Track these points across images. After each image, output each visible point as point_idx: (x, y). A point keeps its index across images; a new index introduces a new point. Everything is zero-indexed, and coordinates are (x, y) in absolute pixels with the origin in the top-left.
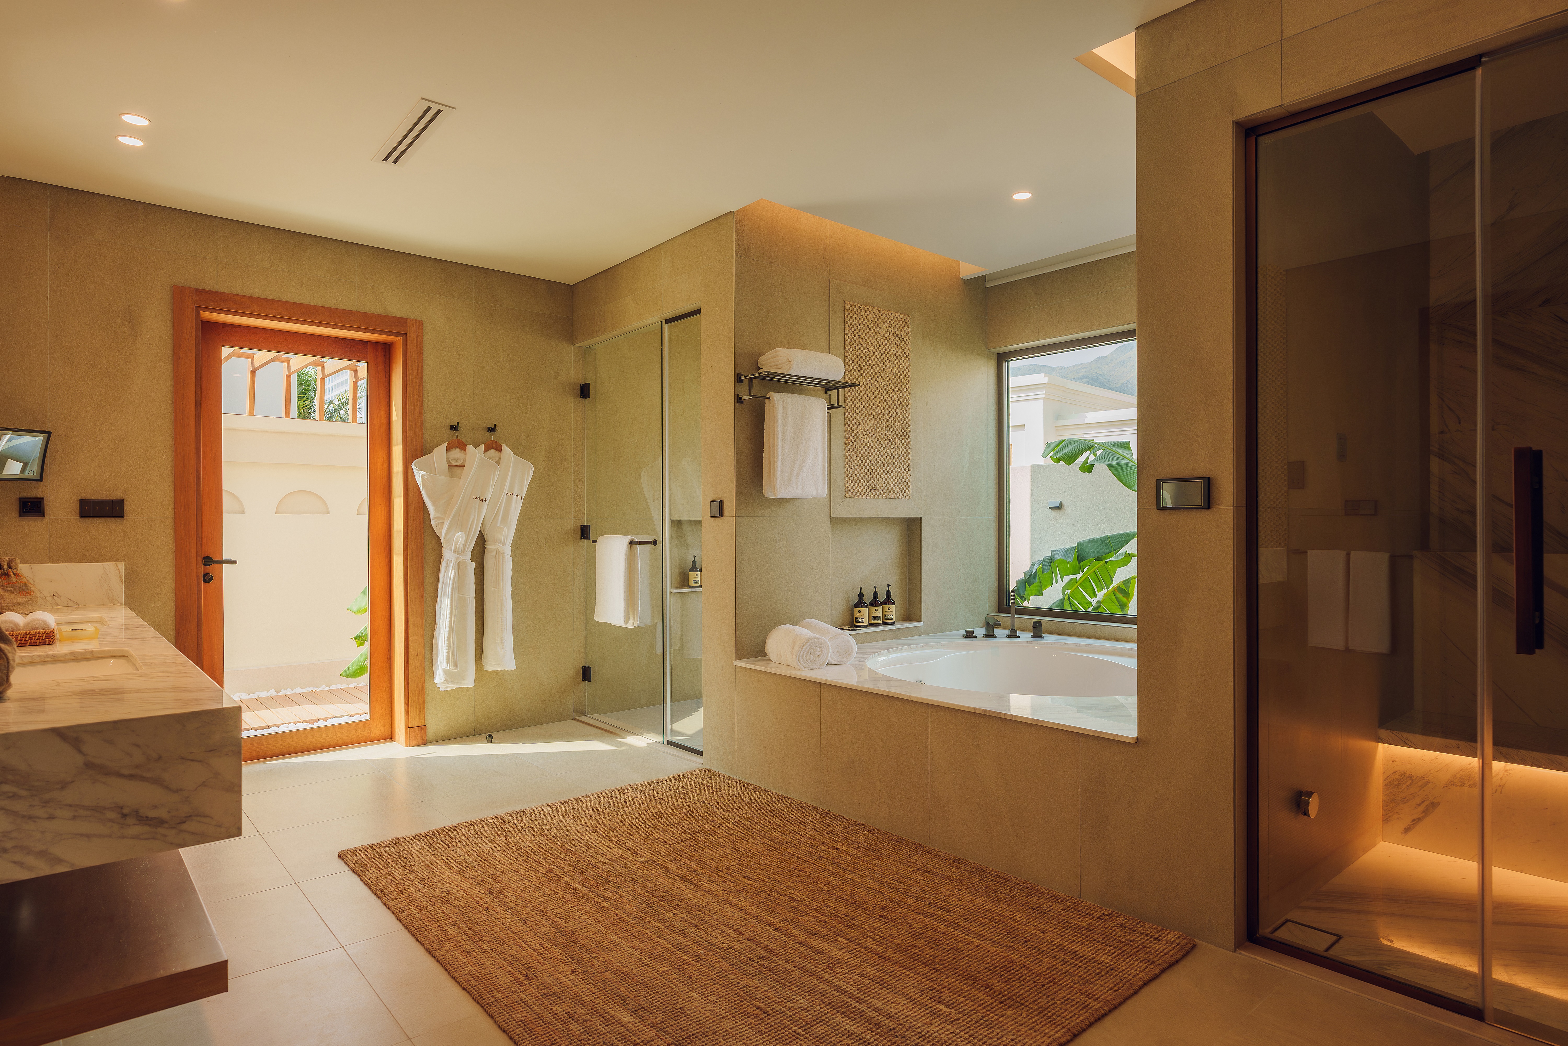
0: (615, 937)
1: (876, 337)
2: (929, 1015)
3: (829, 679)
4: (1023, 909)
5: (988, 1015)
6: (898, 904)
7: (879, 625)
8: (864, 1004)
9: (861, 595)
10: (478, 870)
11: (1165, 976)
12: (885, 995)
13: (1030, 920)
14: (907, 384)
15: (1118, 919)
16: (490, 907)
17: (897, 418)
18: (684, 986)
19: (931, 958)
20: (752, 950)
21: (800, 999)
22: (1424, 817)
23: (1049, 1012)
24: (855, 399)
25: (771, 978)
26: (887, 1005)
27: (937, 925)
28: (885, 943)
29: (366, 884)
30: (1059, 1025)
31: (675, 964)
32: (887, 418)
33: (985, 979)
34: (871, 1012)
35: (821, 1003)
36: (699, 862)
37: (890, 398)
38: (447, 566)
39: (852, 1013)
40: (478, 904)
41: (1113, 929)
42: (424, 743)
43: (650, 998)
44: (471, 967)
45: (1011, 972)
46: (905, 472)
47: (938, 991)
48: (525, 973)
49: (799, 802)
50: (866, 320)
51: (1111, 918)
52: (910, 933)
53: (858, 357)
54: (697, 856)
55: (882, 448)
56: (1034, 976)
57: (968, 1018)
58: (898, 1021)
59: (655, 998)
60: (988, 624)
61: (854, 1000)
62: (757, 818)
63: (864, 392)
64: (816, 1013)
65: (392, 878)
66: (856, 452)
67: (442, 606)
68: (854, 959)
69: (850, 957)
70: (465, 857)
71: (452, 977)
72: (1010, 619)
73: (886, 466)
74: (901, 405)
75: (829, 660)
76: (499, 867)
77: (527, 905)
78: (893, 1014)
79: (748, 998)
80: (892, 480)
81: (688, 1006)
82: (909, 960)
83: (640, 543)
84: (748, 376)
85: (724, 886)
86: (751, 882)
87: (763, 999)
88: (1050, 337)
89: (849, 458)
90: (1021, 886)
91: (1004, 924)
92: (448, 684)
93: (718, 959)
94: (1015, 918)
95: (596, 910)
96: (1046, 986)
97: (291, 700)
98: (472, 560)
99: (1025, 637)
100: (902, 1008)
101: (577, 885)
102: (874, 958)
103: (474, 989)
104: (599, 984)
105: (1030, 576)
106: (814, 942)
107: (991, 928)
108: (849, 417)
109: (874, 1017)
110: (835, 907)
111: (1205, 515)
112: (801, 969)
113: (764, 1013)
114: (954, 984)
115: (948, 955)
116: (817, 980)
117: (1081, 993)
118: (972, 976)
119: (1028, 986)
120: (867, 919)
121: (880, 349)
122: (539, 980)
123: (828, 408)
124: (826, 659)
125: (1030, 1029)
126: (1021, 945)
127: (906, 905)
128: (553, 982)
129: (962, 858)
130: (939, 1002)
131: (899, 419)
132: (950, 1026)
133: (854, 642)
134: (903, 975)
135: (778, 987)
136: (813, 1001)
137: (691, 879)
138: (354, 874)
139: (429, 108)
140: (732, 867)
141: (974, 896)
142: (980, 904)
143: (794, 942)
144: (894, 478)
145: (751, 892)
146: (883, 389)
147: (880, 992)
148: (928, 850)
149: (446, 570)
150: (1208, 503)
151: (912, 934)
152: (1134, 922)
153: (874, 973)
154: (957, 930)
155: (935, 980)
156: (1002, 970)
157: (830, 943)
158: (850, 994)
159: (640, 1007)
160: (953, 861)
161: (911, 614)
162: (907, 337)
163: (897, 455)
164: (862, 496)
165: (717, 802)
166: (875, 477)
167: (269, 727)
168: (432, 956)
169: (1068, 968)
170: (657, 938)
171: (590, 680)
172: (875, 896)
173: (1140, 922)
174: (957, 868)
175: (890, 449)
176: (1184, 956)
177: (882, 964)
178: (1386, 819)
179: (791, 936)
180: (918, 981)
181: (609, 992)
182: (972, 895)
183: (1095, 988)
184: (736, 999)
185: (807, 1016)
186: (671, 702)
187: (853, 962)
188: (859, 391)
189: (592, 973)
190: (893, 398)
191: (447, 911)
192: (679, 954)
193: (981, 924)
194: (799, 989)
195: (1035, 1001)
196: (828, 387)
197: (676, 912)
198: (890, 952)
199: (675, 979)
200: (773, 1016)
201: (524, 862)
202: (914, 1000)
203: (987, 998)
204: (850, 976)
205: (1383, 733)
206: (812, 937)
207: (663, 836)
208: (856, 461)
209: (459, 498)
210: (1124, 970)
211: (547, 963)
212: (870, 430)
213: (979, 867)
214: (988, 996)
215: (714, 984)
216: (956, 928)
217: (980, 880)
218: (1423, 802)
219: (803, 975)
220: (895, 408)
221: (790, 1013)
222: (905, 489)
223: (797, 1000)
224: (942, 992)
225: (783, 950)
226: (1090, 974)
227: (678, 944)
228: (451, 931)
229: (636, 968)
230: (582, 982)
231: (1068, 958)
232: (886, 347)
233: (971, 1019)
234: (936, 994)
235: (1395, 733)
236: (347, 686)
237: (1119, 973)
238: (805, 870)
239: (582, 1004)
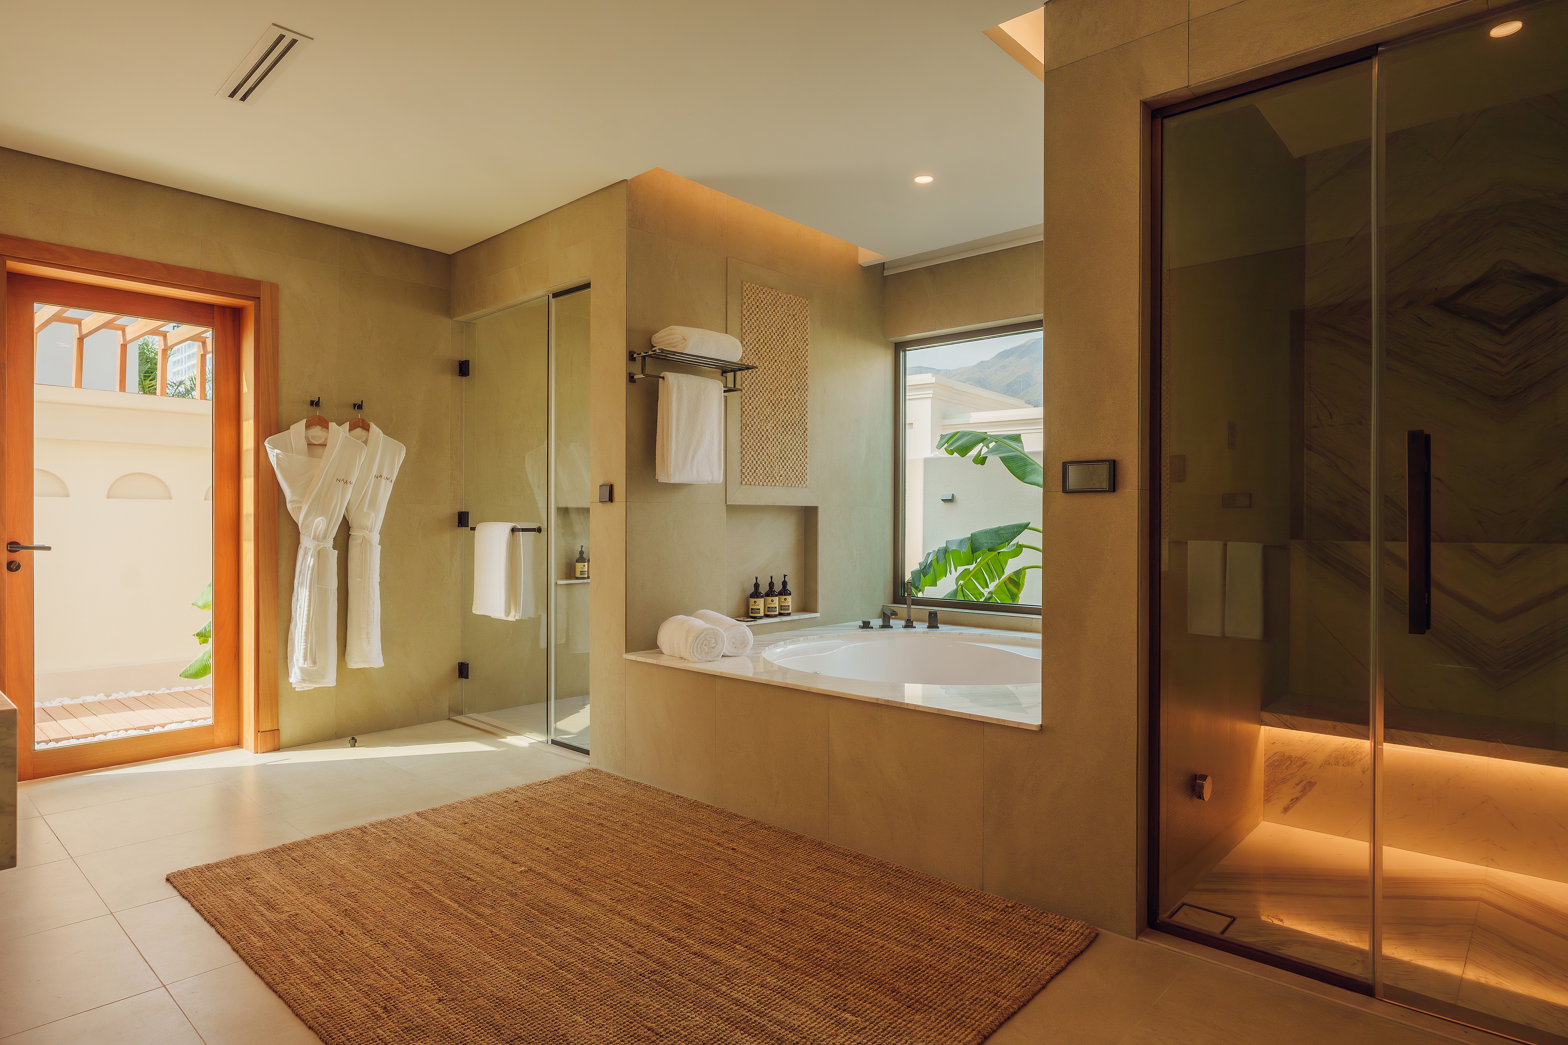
0: (490, 957)
1: (774, 320)
2: (834, 1025)
3: (724, 671)
4: (926, 904)
5: (896, 1021)
6: (798, 906)
7: (775, 616)
8: (765, 1017)
9: (757, 586)
10: (333, 888)
11: (1071, 968)
12: (787, 1006)
13: (934, 916)
14: (805, 369)
15: (1022, 910)
16: (345, 931)
17: (795, 404)
18: (567, 1009)
19: (834, 962)
20: (643, 964)
21: (696, 1017)
22: (1301, 796)
23: (958, 1014)
24: (752, 383)
25: (663, 995)
26: (790, 1017)
27: (839, 926)
28: (786, 948)
29: (197, 911)
30: (969, 1027)
31: (557, 985)
32: (785, 403)
33: (891, 982)
34: (772, 1025)
35: (718, 1019)
36: (585, 869)
37: (787, 384)
38: (305, 554)
39: (752, 1028)
40: (331, 927)
41: (1017, 921)
42: (277, 749)
43: (528, 1026)
44: (319, 1001)
45: (917, 973)
46: (803, 460)
47: (843, 998)
48: (384, 1005)
49: (693, 801)
50: (764, 302)
51: (1014, 910)
52: (811, 937)
53: (755, 340)
54: (583, 863)
55: (779, 435)
56: (941, 975)
57: (875, 1026)
58: (801, 1034)
59: (534, 1025)
60: (884, 614)
61: (754, 1014)
62: (648, 819)
63: (761, 376)
64: (714, 1031)
65: (230, 902)
66: (752, 438)
67: (299, 598)
68: (753, 968)
69: (748, 966)
70: (318, 875)
71: (297, 1015)
72: (906, 610)
73: (783, 452)
74: (799, 391)
75: (725, 651)
76: (358, 884)
77: (389, 926)
78: (796, 1026)
79: (638, 1018)
80: (789, 467)
81: (572, 1032)
82: (812, 966)
83: (523, 530)
84: (641, 354)
85: (612, 895)
86: (642, 889)
87: (655, 1018)
88: (947, 327)
89: (746, 443)
90: (923, 880)
91: (908, 922)
92: (305, 683)
93: (606, 977)
94: (919, 915)
95: (468, 928)
96: (954, 986)
97: (123, 705)
98: (334, 547)
99: (921, 627)
100: (806, 1019)
101: (448, 901)
102: (775, 966)
103: (322, 1027)
104: (470, 1013)
105: (925, 566)
106: (710, 951)
107: (895, 927)
108: (746, 401)
109: (776, 1032)
110: (732, 913)
111: (1110, 498)
112: (697, 982)
113: (657, 1034)
114: (859, 989)
115: (851, 959)
116: (714, 993)
117: (990, 992)
118: (878, 980)
119: (935, 988)
120: (766, 923)
121: (778, 332)
122: (399, 1012)
123: (725, 391)
124: (721, 651)
125: (940, 1034)
126: (926, 943)
127: (807, 906)
128: (416, 1014)
129: (863, 854)
130: (844, 1010)
131: (797, 405)
132: (857, 1036)
133: (750, 633)
134: (805, 983)
135: (671, 1004)
136: (709, 1017)
137: (575, 889)
138: (184, 899)
139: (282, 37)
140: (621, 873)
141: (876, 893)
142: (883, 902)
143: (688, 953)
144: (791, 465)
145: (641, 900)
146: (781, 373)
147: (781, 1003)
148: (828, 847)
149: (304, 559)
150: (1113, 486)
151: (813, 937)
152: (1037, 913)
153: (775, 983)
154: (860, 930)
155: (839, 987)
156: (908, 971)
157: (727, 952)
158: (749, 1007)
159: (517, 1037)
160: (854, 858)
161: (807, 605)
162: (805, 322)
163: (795, 442)
164: (759, 483)
165: (604, 803)
166: (772, 464)
167: (94, 735)
168: (274, 991)
169: (975, 965)
170: (537, 957)
171: (467, 677)
172: (774, 898)
173: (1043, 913)
174: (858, 865)
175: (787, 435)
176: (1088, 946)
177: (783, 972)
178: (1267, 800)
179: (686, 946)
180: (821, 989)
181: (481, 1021)
182: (875, 892)
183: (1003, 985)
184: (625, 1021)
185: (703, 1035)
186: (556, 699)
187: (752, 971)
188: (757, 375)
189: (462, 1000)
190: (791, 384)
191: (293, 938)
192: (562, 973)
193: (884, 923)
194: (694, 1005)
195: (943, 1003)
196: (725, 369)
197: (559, 926)
198: (791, 958)
199: (557, 1002)
200: (666, 1037)
201: (387, 877)
202: (818, 1010)
203: (894, 1003)
204: (749, 987)
205: (1266, 716)
206: (708, 946)
207: (545, 843)
208: (753, 447)
209: (320, 480)
210: (1030, 965)
211: (409, 992)
212: (767, 416)
213: (880, 863)
214: (894, 1001)
215: (601, 1005)
216: (859, 929)
217: (882, 876)
218: (1301, 781)
219: (698, 989)
220: (793, 393)
221: (685, 1033)
222: (802, 477)
223: (692, 1018)
224: (847, 999)
225: (676, 962)
226: (997, 971)
227: (561, 962)
228: (297, 961)
229: (513, 992)
230: (450, 1011)
231: (974, 955)
232: (784, 331)
233: (878, 1027)
234: (841, 1002)
235: (1277, 716)
236: (190, 688)
237: (1026, 967)
238: (700, 873)
239: (449, 1037)
